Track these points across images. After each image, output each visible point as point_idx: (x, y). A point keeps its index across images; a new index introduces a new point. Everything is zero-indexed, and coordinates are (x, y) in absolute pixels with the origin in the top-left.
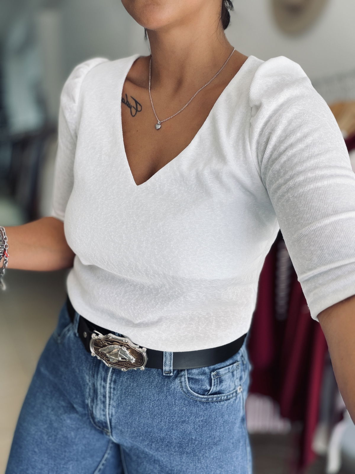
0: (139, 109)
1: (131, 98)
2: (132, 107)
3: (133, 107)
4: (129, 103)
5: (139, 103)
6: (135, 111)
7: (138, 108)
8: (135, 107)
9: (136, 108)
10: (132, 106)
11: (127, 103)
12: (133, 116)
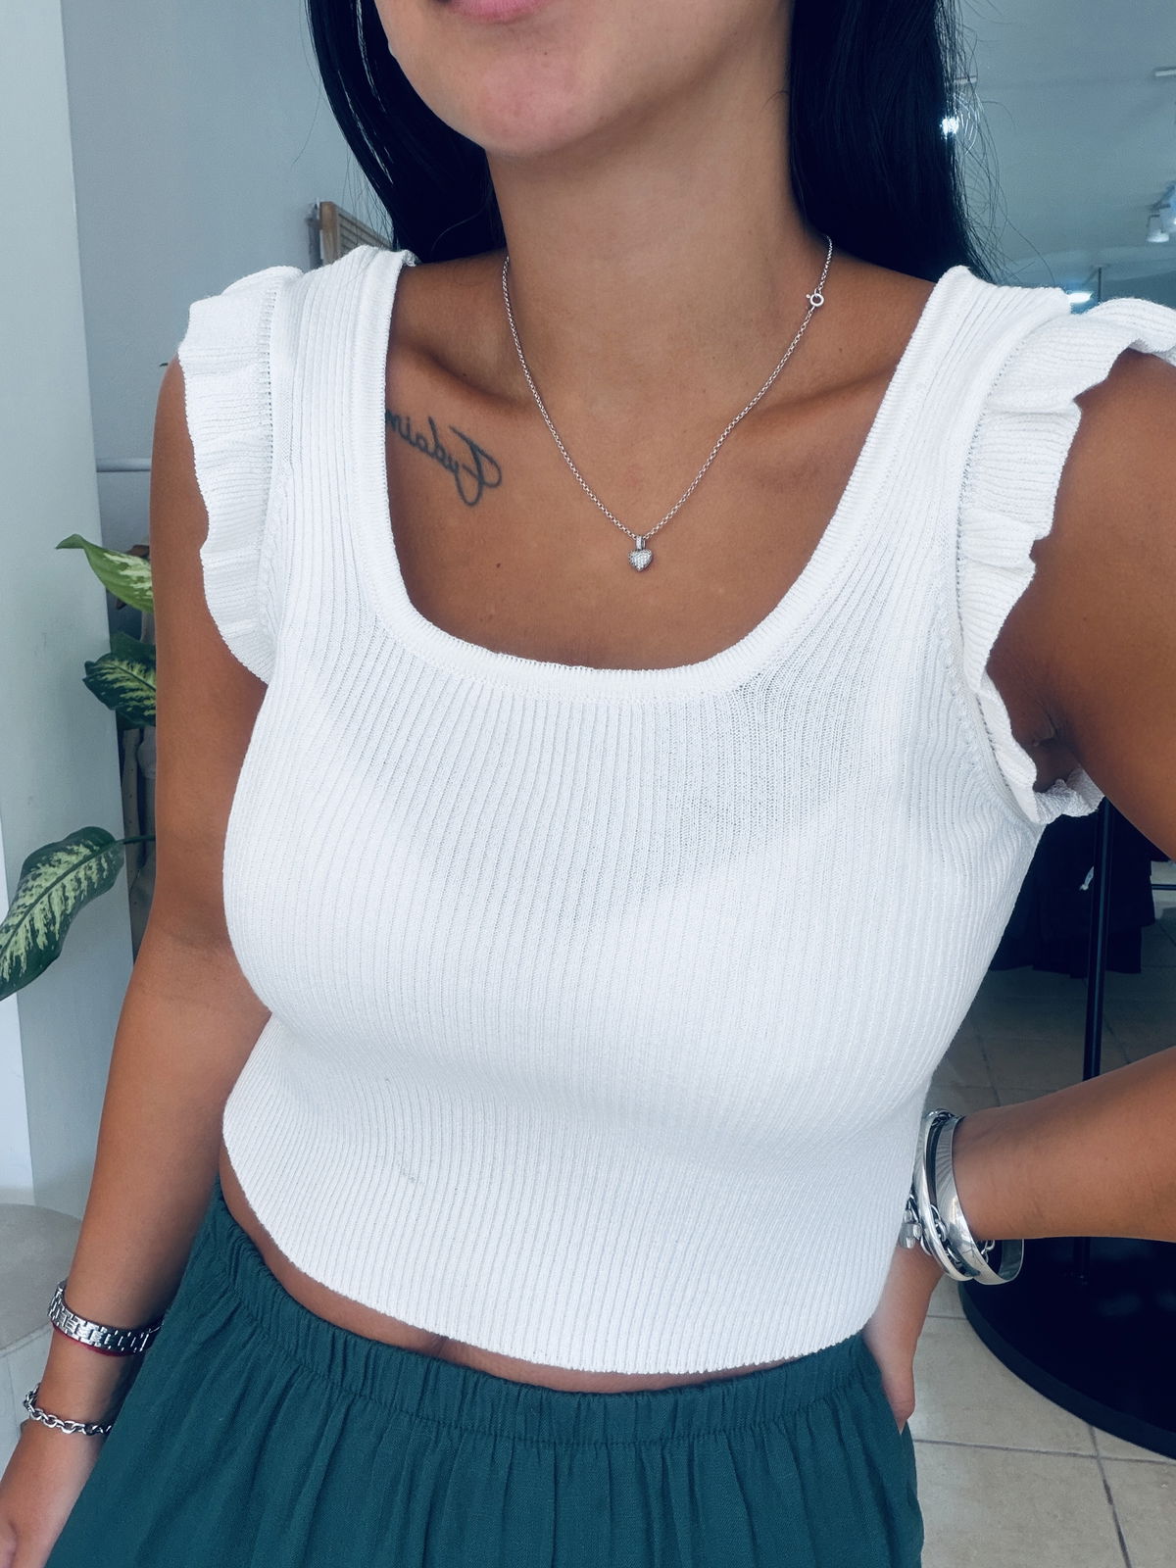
0: (491, 476)
1: (449, 431)
2: (461, 469)
3: (464, 467)
4: (448, 455)
5: (489, 453)
6: (476, 484)
7: (485, 473)
8: (473, 466)
9: (476, 472)
10: (460, 464)
11: (440, 454)
12: (472, 504)
